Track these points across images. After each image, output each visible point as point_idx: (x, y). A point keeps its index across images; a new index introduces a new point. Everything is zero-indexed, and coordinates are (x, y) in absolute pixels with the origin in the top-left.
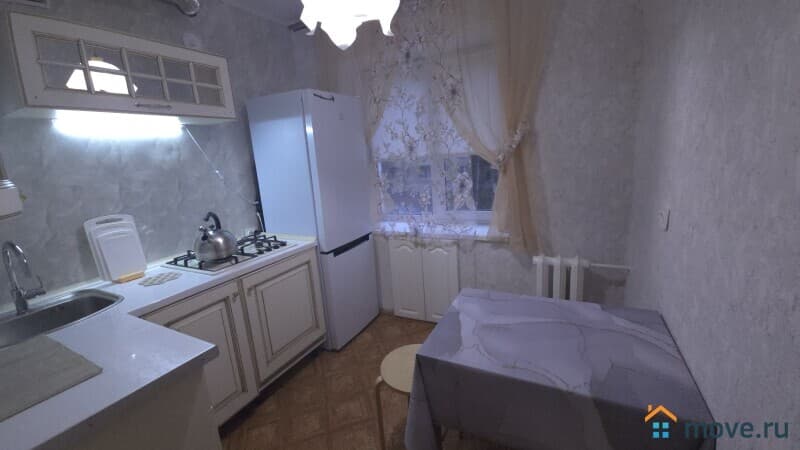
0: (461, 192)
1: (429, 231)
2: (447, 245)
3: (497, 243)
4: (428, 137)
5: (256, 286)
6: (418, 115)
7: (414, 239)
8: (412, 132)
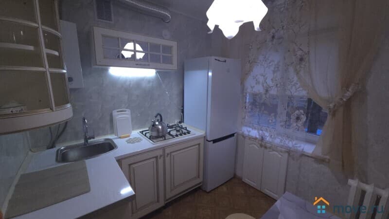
0: (297, 122)
1: (271, 140)
2: (281, 152)
3: (319, 160)
4: (279, 85)
5: (171, 153)
7: (260, 142)
8: (269, 82)
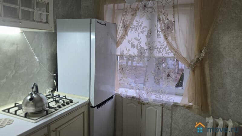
0: (168, 78)
1: (147, 97)
5: (56, 129)
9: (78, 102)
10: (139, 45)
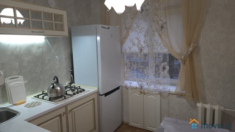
0: (163, 71)
2: (155, 94)
3: (179, 95)
5: (72, 110)
6: (145, 36)
8: (142, 43)
9: (89, 91)
10: (139, 43)
